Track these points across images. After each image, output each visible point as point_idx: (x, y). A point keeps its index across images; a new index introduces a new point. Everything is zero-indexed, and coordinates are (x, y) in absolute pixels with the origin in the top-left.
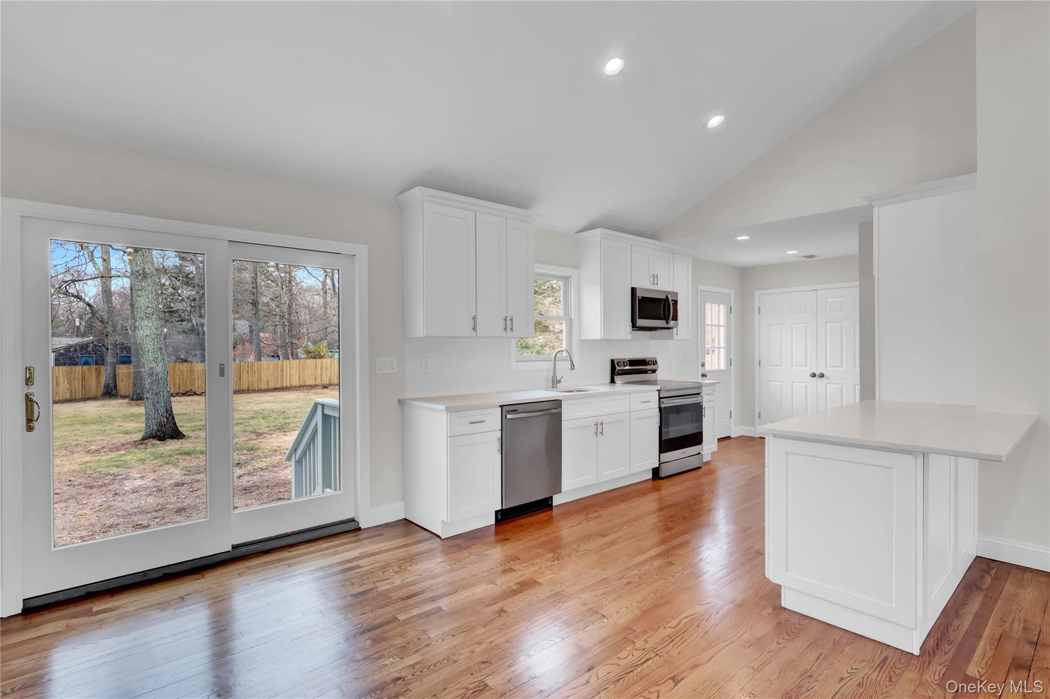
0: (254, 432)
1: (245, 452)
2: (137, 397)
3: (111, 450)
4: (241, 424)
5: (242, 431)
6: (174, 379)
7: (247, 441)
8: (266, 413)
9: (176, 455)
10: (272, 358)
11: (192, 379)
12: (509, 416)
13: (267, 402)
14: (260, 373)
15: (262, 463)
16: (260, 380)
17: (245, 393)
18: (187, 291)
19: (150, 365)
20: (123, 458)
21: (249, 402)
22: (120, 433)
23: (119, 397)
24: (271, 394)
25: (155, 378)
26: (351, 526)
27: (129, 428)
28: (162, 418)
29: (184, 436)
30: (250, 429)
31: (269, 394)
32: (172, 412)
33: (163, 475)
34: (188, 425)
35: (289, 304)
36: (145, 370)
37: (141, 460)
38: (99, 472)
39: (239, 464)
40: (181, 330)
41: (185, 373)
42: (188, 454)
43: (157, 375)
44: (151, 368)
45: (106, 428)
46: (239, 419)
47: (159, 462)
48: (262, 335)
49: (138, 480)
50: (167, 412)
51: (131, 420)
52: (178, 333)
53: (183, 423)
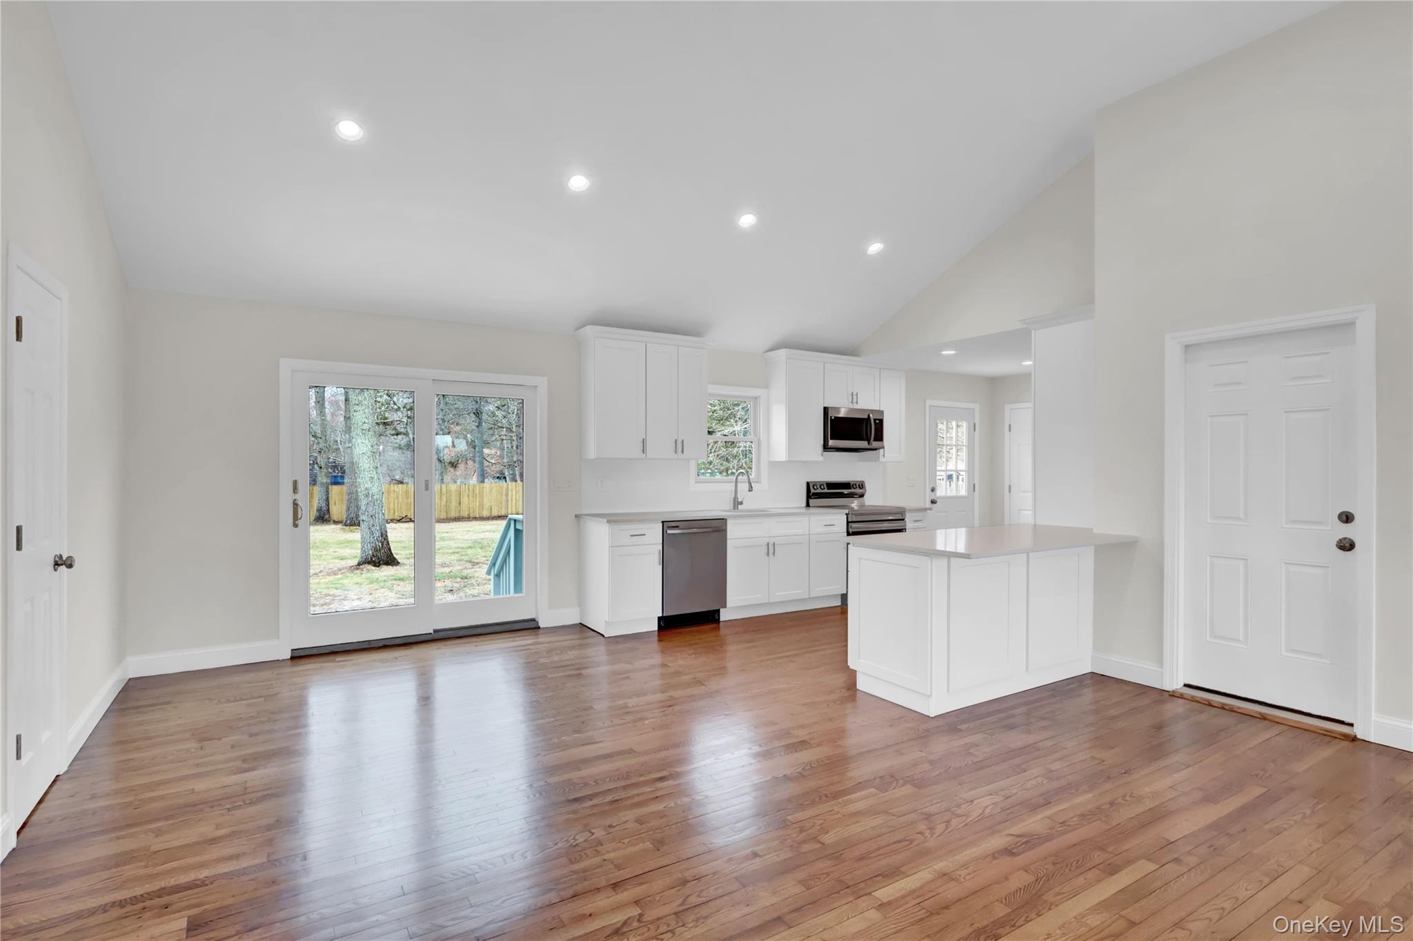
0: (470, 562)
1: (458, 580)
2: (352, 522)
3: (328, 574)
4: (458, 553)
5: (457, 560)
6: (389, 503)
7: (461, 570)
8: (485, 543)
9: (391, 580)
10: (497, 480)
11: (407, 503)
12: (669, 532)
13: (487, 531)
14: (482, 497)
15: (474, 590)
16: (481, 506)
17: (465, 521)
18: (403, 398)
19: (366, 486)
20: (340, 582)
21: (468, 531)
22: (335, 558)
23: (331, 522)
24: (495, 522)
25: (370, 499)
26: (532, 625)
27: (344, 554)
28: (377, 543)
29: (398, 563)
30: (466, 558)
31: (491, 522)
32: (387, 536)
33: (379, 597)
34: (403, 553)
35: (517, 414)
36: (361, 490)
37: (357, 583)
38: (320, 592)
39: (451, 590)
40: (397, 445)
41: (400, 496)
42: (402, 580)
43: (372, 496)
44: (366, 489)
45: (321, 553)
46: (456, 548)
47: (375, 586)
48: (486, 451)
49: (356, 601)
50: (382, 536)
51: (344, 547)
52: (393, 449)
53: (398, 550)
